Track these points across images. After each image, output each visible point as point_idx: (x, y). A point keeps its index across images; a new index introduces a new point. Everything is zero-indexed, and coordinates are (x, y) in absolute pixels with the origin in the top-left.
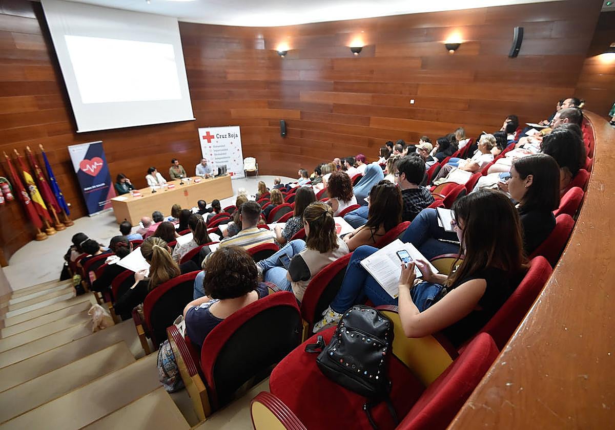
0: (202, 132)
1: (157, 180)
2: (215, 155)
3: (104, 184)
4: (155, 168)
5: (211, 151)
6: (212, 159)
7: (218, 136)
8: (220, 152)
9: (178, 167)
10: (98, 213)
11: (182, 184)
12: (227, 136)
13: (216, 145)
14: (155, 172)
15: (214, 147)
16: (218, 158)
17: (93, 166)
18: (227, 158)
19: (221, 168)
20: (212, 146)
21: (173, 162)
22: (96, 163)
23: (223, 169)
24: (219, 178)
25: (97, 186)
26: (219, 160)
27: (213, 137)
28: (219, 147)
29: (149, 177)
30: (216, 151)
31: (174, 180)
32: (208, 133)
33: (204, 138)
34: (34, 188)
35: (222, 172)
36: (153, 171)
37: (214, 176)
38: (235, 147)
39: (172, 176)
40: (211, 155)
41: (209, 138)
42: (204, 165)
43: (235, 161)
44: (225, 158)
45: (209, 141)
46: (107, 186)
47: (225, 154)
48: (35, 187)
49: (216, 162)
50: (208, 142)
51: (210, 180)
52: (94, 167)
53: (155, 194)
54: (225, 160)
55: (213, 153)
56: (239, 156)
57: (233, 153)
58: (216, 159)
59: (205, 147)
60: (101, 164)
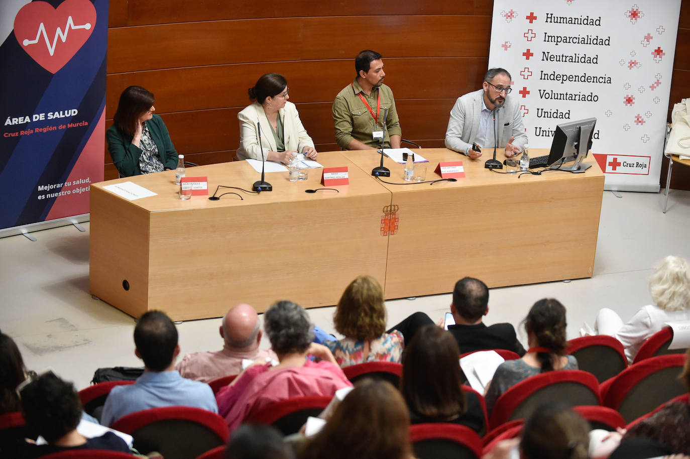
1: (280, 135)
2: (547, 57)
3: (73, 112)
4: (284, 81)
5: (529, 36)
6: (526, 73)
8: (568, 49)
9: (375, 89)
10: (23, 229)
11: (381, 172)
13: (558, 14)
14: (279, 98)
15: (550, 18)
16: (555, 77)
17: (59, 30)
18: (596, 80)
19: (570, 133)
20: (541, 17)
21: (363, 64)
22: (70, 20)
23: (578, 137)
24: (548, 176)
25: (50, 116)
26: (555, 87)
28: (571, 21)
29: (251, 114)
30: (557, 40)
31: (346, 147)
35: (568, 151)
36: (275, 91)
37: (526, 164)
38: (648, 38)
39: (345, 127)
40: (528, 54)
42: (494, 104)
43: (629, 100)
44: (586, 79)
46: (83, 125)
47: (594, 60)
49: (544, 95)
51: (506, 178)
53: (264, 198)
54: (585, 88)
55: (538, 46)
56: (658, 83)
57: (632, 64)
58: (544, 76)
59: (510, 15)
60: (88, 26)
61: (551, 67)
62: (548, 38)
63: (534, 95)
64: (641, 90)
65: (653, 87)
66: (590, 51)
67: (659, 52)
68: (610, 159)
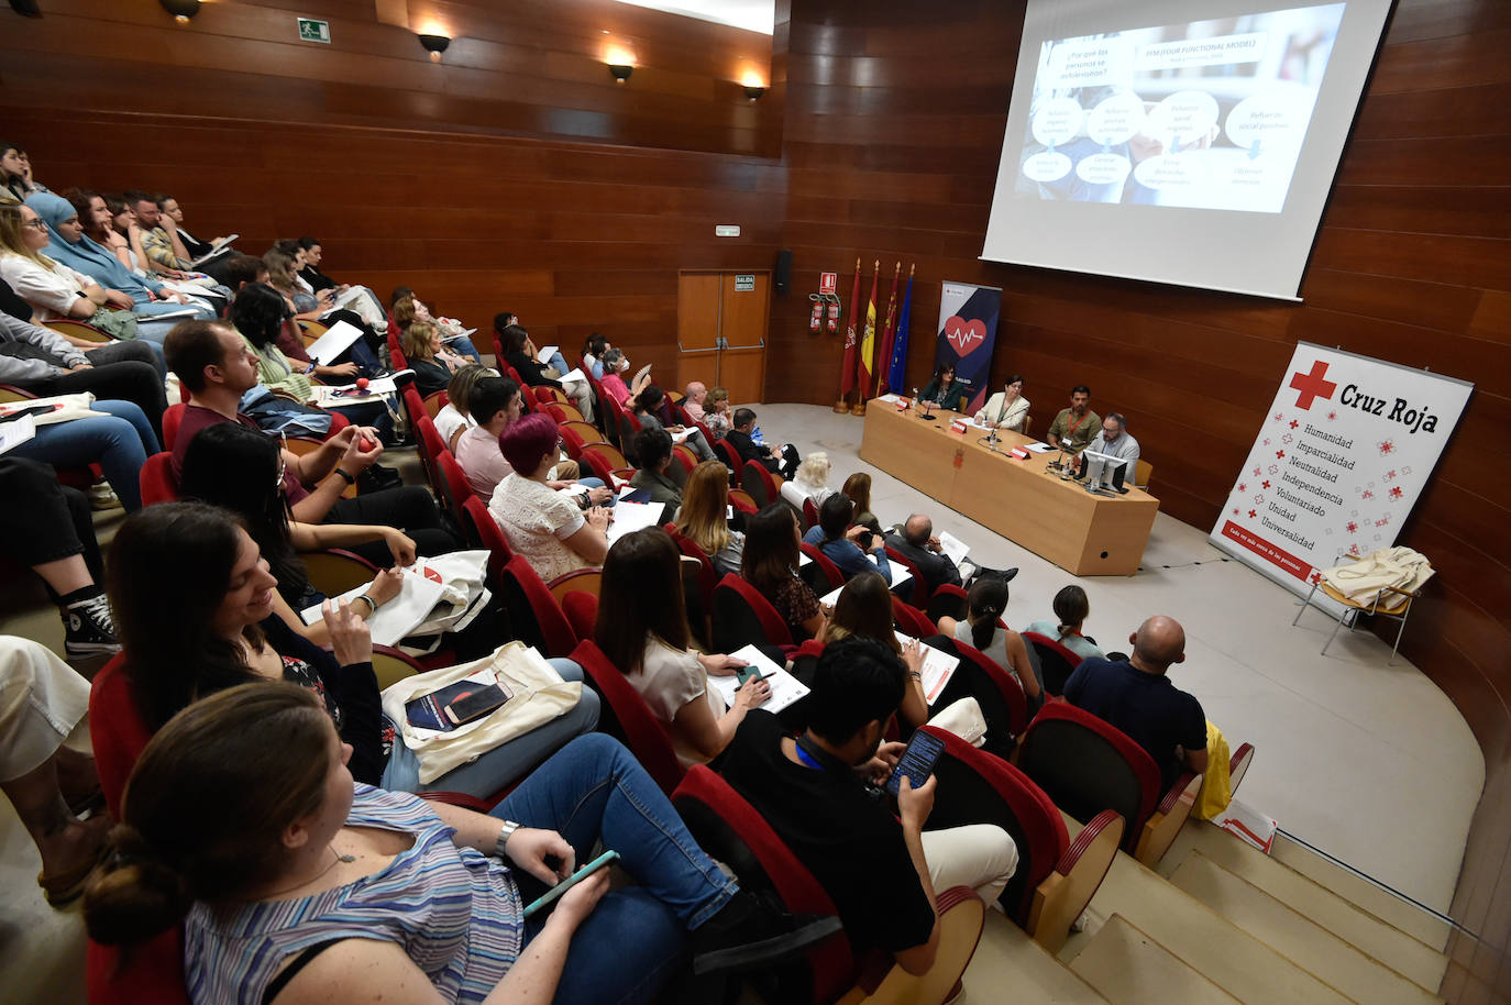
0: (1305, 357)
2: (1295, 462)
3: (969, 382)
5: (1287, 439)
6: (1273, 469)
7: (1350, 395)
8: (1314, 461)
12: (1387, 410)
13: (1316, 427)
15: (1309, 429)
16: (1295, 481)
17: (966, 335)
18: (1328, 496)
20: (1302, 426)
22: (972, 331)
26: (1292, 489)
27: (1327, 390)
28: (1326, 437)
30: (1308, 450)
32: (1320, 367)
33: (1298, 381)
34: (870, 331)
38: (1392, 474)
40: (1280, 454)
41: (1314, 386)
43: (1352, 528)
44: (1320, 492)
45: (1304, 403)
46: (973, 390)
47: (1333, 479)
48: (873, 329)
49: (1280, 492)
50: (1298, 404)
52: (968, 338)
54: (1317, 501)
55: (1291, 450)
56: (1385, 522)
57: (1367, 494)
58: (1286, 477)
59: (1278, 418)
60: (981, 337)
61: (1295, 472)
62: (1302, 446)
63: (1272, 490)
64: (1367, 522)
65: (1378, 524)
66: (1333, 469)
67: (1397, 491)
68: (1314, 572)
